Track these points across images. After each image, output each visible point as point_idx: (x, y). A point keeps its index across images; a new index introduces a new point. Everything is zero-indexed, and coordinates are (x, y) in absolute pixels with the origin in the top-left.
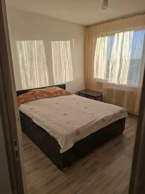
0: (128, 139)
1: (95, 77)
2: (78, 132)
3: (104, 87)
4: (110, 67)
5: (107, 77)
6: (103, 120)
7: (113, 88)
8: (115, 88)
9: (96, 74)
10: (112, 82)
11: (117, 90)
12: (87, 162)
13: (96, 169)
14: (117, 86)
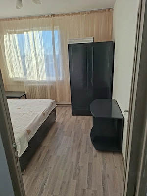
0: (62, 124)
1: (11, 76)
2: (29, 132)
3: (25, 86)
4: (27, 64)
5: (26, 75)
6: (44, 114)
7: (35, 85)
8: (37, 85)
9: (12, 74)
10: (32, 79)
11: (39, 86)
12: (40, 155)
13: (51, 156)
14: (38, 82)
